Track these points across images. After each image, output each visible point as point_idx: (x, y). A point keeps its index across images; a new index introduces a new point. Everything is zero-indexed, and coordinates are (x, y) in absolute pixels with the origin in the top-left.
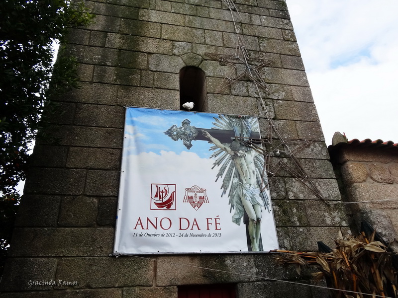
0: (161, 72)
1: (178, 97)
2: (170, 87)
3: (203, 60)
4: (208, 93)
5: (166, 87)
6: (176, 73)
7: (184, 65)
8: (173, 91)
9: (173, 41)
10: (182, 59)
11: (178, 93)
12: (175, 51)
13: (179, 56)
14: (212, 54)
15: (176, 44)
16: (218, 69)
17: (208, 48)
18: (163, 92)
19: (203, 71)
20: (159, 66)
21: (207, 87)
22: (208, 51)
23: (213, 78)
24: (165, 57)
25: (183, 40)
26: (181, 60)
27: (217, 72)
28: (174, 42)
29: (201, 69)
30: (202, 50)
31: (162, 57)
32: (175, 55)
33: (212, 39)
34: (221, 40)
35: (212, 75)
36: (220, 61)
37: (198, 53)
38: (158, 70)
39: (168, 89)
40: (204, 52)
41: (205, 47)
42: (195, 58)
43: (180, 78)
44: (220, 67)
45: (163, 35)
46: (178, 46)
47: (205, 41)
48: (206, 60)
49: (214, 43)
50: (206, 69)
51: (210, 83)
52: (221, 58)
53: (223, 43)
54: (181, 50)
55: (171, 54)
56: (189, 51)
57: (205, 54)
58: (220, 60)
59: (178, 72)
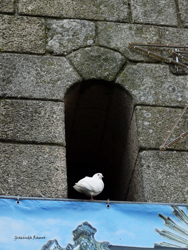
0: (15, 98)
1: (62, 164)
2: (41, 138)
3: (127, 62)
4: (141, 149)
5: (28, 138)
6: (57, 101)
7: (75, 77)
8: (47, 148)
9: (46, 17)
10: (72, 64)
11: (62, 152)
12: (53, 44)
13: (62, 55)
14: (149, 46)
15: (55, 24)
16: (166, 85)
17: (139, 31)
18: (21, 152)
19: (128, 93)
20: (10, 82)
21: (138, 134)
22: (137, 40)
23: (155, 109)
24: (27, 59)
25: (71, 13)
26: (68, 65)
27: (165, 92)
28: (49, 21)
29: (120, 88)
31: (19, 60)
32: (51, 53)
33: (148, 8)
34: (171, 10)
35: (150, 100)
36: (172, 64)
37: (113, 45)
38: (9, 93)
39: (34, 143)
40: (129, 41)
41: (130, 28)
42: (106, 60)
43: (67, 112)
44: (171, 78)
46: (60, 30)
47: (130, 14)
48: (135, 62)
49: (153, 19)
50: (134, 86)
51: (146, 123)
52: (174, 56)
53: (179, 16)
55: (41, 51)
56: (90, 42)
57: (132, 48)
58: (171, 60)
59: (61, 95)
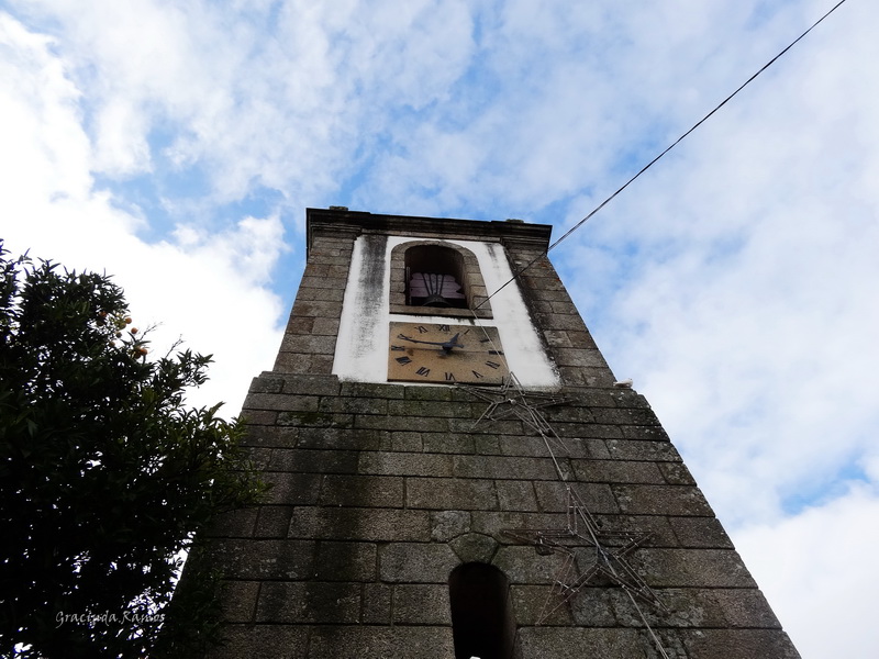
0: (407, 583)
1: (450, 644)
2: (431, 618)
3: (499, 545)
4: (519, 626)
5: (419, 620)
6: (442, 584)
7: (457, 561)
8: (436, 630)
9: (430, 510)
10: (453, 549)
11: (449, 633)
12: (437, 532)
13: (445, 542)
14: (517, 531)
15: (437, 516)
16: (534, 565)
17: (507, 518)
18: (413, 634)
19: (502, 573)
20: (402, 569)
21: (515, 611)
22: (506, 525)
23: (527, 588)
24: (415, 547)
25: (450, 505)
26: (450, 551)
27: (534, 570)
28: (432, 513)
29: (495, 569)
30: (494, 524)
31: (409, 548)
32: (435, 540)
33: (513, 498)
34: (532, 499)
35: (522, 579)
36: (538, 545)
37: (486, 531)
38: (401, 578)
39: (424, 625)
40: (499, 527)
41: (500, 516)
42: (481, 544)
43: (451, 594)
44: (537, 558)
45: (408, 501)
46: (442, 520)
47: (498, 503)
48: (506, 545)
49: (517, 507)
50: (509, 568)
51: (521, 601)
52: (538, 538)
53: (538, 503)
54: (450, 529)
55: (427, 540)
56: (467, 529)
57: (501, 532)
58: (536, 542)
59: (445, 578)
